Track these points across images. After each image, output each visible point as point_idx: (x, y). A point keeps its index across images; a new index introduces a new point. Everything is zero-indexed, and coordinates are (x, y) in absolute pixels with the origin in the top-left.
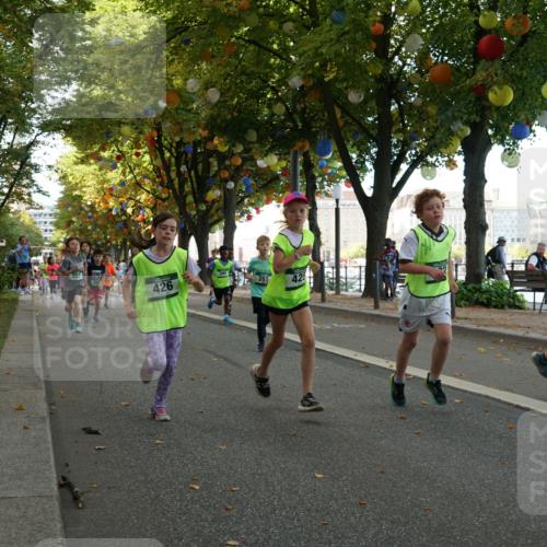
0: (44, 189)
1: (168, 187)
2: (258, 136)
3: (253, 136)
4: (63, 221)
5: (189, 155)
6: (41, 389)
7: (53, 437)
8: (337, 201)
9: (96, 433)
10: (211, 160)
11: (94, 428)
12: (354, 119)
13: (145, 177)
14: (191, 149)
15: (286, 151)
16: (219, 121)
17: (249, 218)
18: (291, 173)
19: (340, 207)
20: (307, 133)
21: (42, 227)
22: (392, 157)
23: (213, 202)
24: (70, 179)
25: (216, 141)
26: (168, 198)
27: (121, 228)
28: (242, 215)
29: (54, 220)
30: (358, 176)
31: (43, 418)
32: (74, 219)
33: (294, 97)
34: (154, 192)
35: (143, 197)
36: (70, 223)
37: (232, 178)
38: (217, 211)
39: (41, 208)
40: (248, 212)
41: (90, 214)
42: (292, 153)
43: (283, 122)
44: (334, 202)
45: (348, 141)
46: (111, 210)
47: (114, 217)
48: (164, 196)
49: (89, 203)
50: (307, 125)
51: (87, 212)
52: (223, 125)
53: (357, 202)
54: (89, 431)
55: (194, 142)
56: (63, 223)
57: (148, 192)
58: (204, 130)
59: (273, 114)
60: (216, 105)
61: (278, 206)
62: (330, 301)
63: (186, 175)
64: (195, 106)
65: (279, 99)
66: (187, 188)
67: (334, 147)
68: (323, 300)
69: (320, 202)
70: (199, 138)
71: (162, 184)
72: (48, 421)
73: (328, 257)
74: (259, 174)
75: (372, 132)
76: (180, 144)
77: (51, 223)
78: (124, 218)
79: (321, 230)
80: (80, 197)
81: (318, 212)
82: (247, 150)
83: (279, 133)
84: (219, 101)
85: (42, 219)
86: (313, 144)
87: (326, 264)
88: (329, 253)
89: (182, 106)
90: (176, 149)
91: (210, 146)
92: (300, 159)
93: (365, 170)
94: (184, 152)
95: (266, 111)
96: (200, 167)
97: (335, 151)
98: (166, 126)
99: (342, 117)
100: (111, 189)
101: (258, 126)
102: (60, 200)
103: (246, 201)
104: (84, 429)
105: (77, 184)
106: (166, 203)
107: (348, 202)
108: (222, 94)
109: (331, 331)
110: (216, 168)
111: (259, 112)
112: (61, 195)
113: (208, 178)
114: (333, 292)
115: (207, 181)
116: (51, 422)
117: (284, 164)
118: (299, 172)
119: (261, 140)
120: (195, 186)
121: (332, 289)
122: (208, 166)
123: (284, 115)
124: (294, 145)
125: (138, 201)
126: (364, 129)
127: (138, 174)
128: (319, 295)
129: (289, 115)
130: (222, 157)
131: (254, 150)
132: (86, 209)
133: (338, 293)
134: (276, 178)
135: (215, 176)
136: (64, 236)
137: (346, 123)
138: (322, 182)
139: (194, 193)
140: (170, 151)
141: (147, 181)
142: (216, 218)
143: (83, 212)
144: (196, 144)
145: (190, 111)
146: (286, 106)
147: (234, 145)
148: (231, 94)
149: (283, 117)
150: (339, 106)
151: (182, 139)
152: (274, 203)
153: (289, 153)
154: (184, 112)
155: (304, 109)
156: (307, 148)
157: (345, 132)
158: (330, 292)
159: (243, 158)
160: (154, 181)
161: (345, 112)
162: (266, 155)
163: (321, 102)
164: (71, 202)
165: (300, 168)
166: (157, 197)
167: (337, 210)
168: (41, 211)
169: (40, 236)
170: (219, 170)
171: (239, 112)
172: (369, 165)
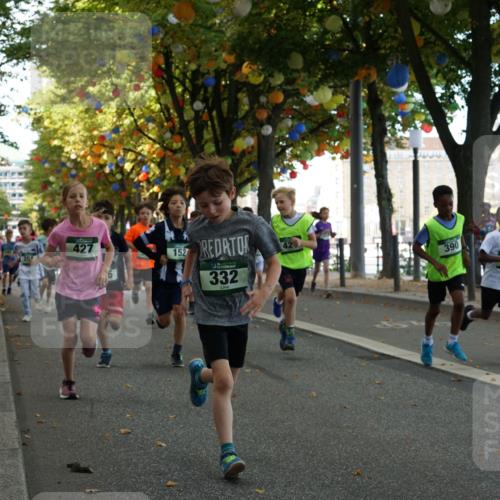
0: (11, 139)
1: (181, 134)
2: (305, 60)
3: (297, 61)
4: (37, 181)
5: (210, 89)
6: (11, 411)
7: (27, 476)
8: (415, 151)
9: (86, 471)
10: (240, 95)
11: (83, 465)
12: (438, 37)
13: (150, 120)
14: (212, 82)
15: (345, 82)
16: (251, 42)
17: (293, 175)
18: (351, 112)
19: (420, 159)
20: (373, 57)
21: (9, 191)
22: (492, 88)
23: (244, 153)
24: (46, 123)
25: (245, 69)
26: (180, 149)
27: (116, 191)
28: (283, 171)
29: (24, 180)
30: (444, 115)
31: (14, 450)
32: (52, 179)
33: (355, 7)
34: (160, 141)
35: (145, 148)
36: (46, 185)
37: (269, 121)
38: (248, 166)
39: (8, 164)
40: (291, 167)
41: (74, 172)
42: (351, 86)
43: (340, 41)
44: (411, 152)
45: (431, 67)
46: (102, 166)
47: (106, 175)
48: (176, 146)
49: (73, 157)
50: (373, 45)
51: (70, 169)
52: (257, 46)
53: (443, 153)
54: (76, 469)
55: (216, 71)
56: (37, 184)
57: (154, 141)
58: (230, 53)
59: (326, 32)
60: (247, 19)
61: (334, 158)
62: (407, 290)
63: (205, 116)
64: (218, 21)
65: (335, 11)
66: (207, 135)
67: (411, 76)
68: (397, 287)
69: (391, 153)
70: (223, 66)
71: (172, 130)
72: (20, 455)
73: (403, 229)
74: (307, 114)
75: (464, 55)
76: (196, 74)
77: (21, 184)
78: (119, 176)
79: (393, 191)
80: (60, 148)
81: (389, 167)
82: (289, 82)
83: (334, 57)
84: (250, 13)
85: (8, 180)
86: (381, 71)
87: (400, 239)
88: (403, 223)
89: (200, 22)
90: (192, 81)
91: (237, 77)
92: (364, 93)
93: (455, 107)
94: (203, 84)
95: (315, 28)
96: (225, 105)
97: (412, 83)
98: (178, 49)
99: (422, 34)
100: (102, 138)
101: (304, 48)
102: (34, 153)
103: (288, 151)
104: (69, 466)
105: (56, 131)
106: (179, 155)
107: (431, 153)
108: (255, 5)
109: (407, 331)
110: (246, 108)
111: (306, 28)
112: (35, 147)
113: (236, 120)
114: (411, 278)
115: (235, 125)
116: (24, 456)
117: (341, 99)
118: (361, 112)
119: (309, 67)
120: (218, 132)
121: (408, 273)
122: (235, 104)
123: (342, 32)
124: (356, 74)
125: (139, 154)
126: (453, 50)
127: (140, 117)
128: (391, 282)
129: (348, 30)
130: (254, 92)
131: (299, 81)
132: (68, 164)
133: (417, 278)
134: (330, 120)
135: (245, 117)
136: (39, 202)
137: (427, 43)
138: (393, 126)
139: (216, 143)
140: (183, 84)
141: (151, 125)
142: (246, 175)
143: (64, 170)
144: (219, 74)
145: (210, 28)
146: (344, 20)
147: (271, 75)
148: (267, 3)
149: (338, 35)
150: (418, 19)
151: (199, 66)
152: (327, 154)
153: (347, 86)
154: (202, 30)
155: (368, 24)
156: (374, 77)
157: (427, 57)
158: (405, 278)
159: (284, 92)
160: (161, 126)
161: (426, 26)
162: (317, 88)
163: (391, 13)
164: (48, 156)
165: (364, 105)
166: (166, 148)
167: (416, 164)
168: (6, 168)
169: (7, 203)
170: (251, 108)
171: (279, 28)
172: (460, 100)
